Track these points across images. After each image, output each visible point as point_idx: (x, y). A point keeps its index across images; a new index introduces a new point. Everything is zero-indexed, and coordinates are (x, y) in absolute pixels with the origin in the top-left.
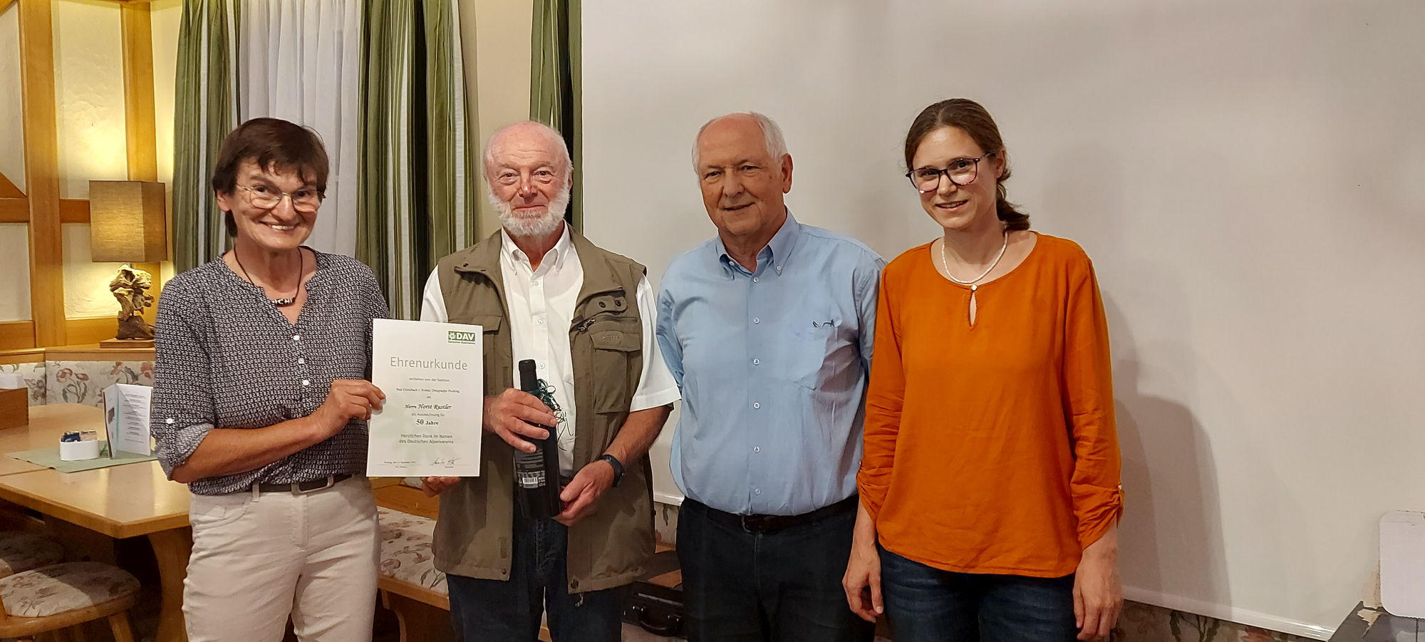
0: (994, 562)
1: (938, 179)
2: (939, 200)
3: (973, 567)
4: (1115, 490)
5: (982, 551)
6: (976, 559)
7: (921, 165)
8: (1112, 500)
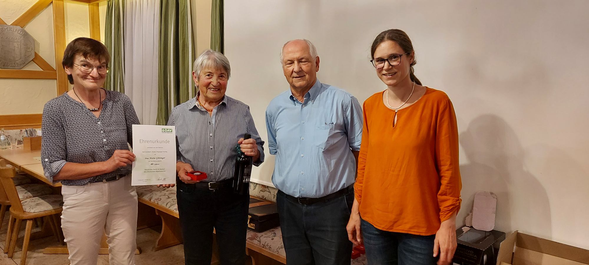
0: (400, 228)
1: (384, 63)
2: (384, 72)
3: (392, 229)
4: (458, 199)
5: (395, 222)
6: (392, 226)
7: (377, 57)
8: (456, 203)
